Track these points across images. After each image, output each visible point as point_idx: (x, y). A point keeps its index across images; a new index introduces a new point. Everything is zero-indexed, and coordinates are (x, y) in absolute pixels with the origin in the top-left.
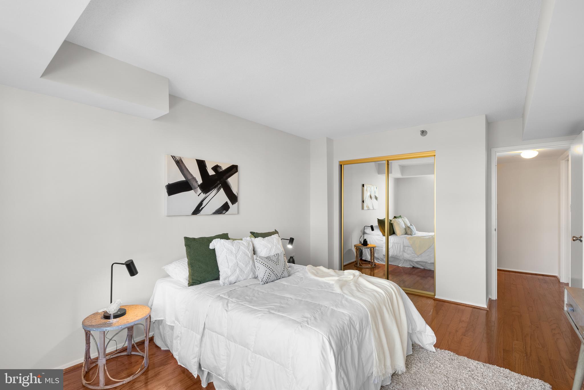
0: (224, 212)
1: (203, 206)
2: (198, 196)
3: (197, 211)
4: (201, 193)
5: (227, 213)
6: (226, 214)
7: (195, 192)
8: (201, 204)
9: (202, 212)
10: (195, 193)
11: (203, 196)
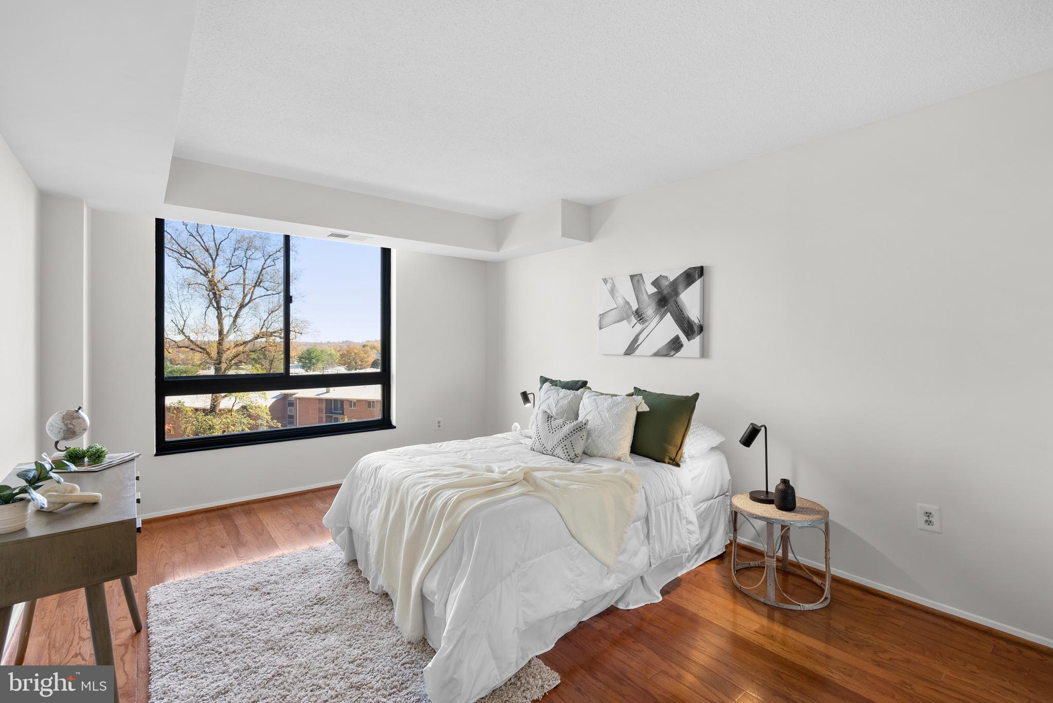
0: (672, 353)
1: (639, 343)
2: (633, 327)
3: (631, 350)
4: (636, 324)
5: (678, 355)
6: (675, 356)
7: (628, 322)
8: (636, 339)
9: (637, 352)
10: (628, 324)
11: (639, 327)
